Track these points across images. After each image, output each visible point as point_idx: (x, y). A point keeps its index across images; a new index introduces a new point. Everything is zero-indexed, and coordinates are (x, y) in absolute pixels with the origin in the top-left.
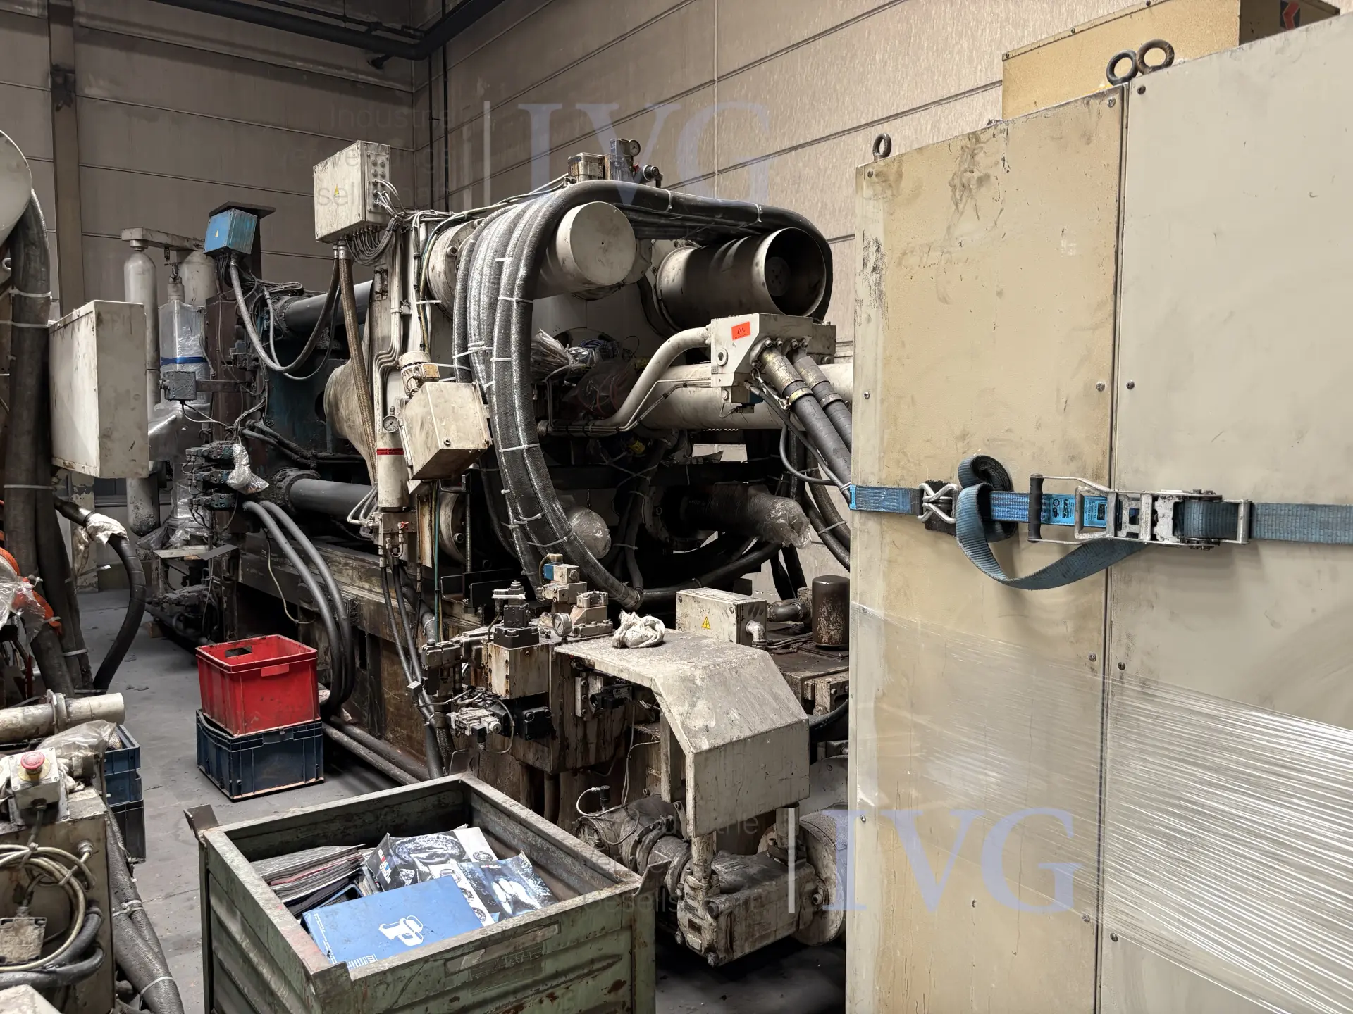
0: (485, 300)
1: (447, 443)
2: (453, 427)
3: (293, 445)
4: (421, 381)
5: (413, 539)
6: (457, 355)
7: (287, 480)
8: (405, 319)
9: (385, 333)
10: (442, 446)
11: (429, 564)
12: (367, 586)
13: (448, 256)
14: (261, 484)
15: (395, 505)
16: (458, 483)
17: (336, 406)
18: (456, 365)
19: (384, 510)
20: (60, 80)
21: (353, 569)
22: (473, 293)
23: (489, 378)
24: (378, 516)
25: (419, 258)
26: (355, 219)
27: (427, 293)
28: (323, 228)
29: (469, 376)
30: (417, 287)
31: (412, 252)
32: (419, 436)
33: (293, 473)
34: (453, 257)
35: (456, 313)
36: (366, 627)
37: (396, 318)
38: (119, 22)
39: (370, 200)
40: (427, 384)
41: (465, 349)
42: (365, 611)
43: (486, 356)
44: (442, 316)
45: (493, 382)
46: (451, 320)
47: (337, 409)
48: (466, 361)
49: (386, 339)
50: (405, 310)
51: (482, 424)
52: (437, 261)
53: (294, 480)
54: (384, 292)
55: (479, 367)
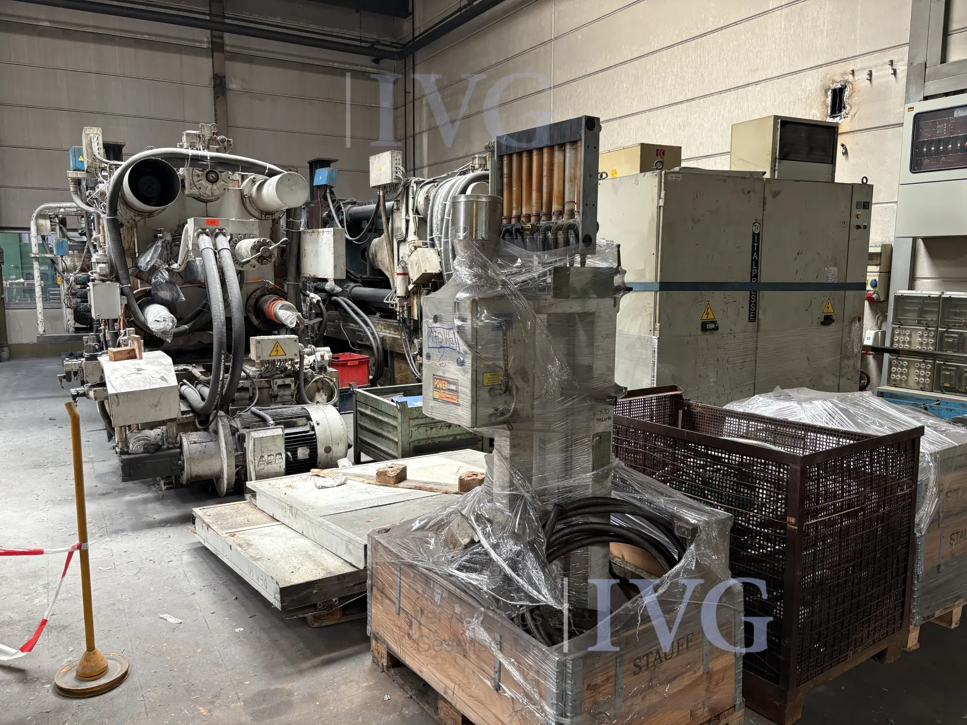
0: (439, 217)
1: (426, 270)
2: (427, 265)
3: (352, 272)
4: (416, 248)
5: (410, 309)
6: (428, 237)
7: (350, 288)
8: (407, 221)
9: (399, 226)
10: (424, 272)
11: (416, 318)
12: (388, 331)
13: (425, 198)
14: (339, 289)
15: (404, 295)
16: (428, 286)
17: (375, 255)
18: (428, 241)
19: (398, 297)
20: (218, 82)
21: (382, 325)
22: (435, 214)
23: (441, 247)
24: (397, 300)
25: (414, 198)
26: (389, 181)
27: (417, 212)
28: (373, 182)
29: (433, 246)
30: (413, 210)
31: (411, 196)
32: (415, 268)
33: (352, 285)
34: (427, 199)
35: (428, 221)
36: (388, 348)
37: (404, 222)
38: (245, 48)
39: (394, 174)
40: (419, 249)
41: (432, 235)
42: (388, 341)
43: (440, 239)
44: (422, 222)
45: (442, 248)
46: (426, 222)
47: (376, 256)
48: (432, 240)
49: (400, 229)
50: (408, 218)
51: (438, 264)
52: (421, 200)
53: (353, 288)
54: (398, 209)
55: (437, 242)
